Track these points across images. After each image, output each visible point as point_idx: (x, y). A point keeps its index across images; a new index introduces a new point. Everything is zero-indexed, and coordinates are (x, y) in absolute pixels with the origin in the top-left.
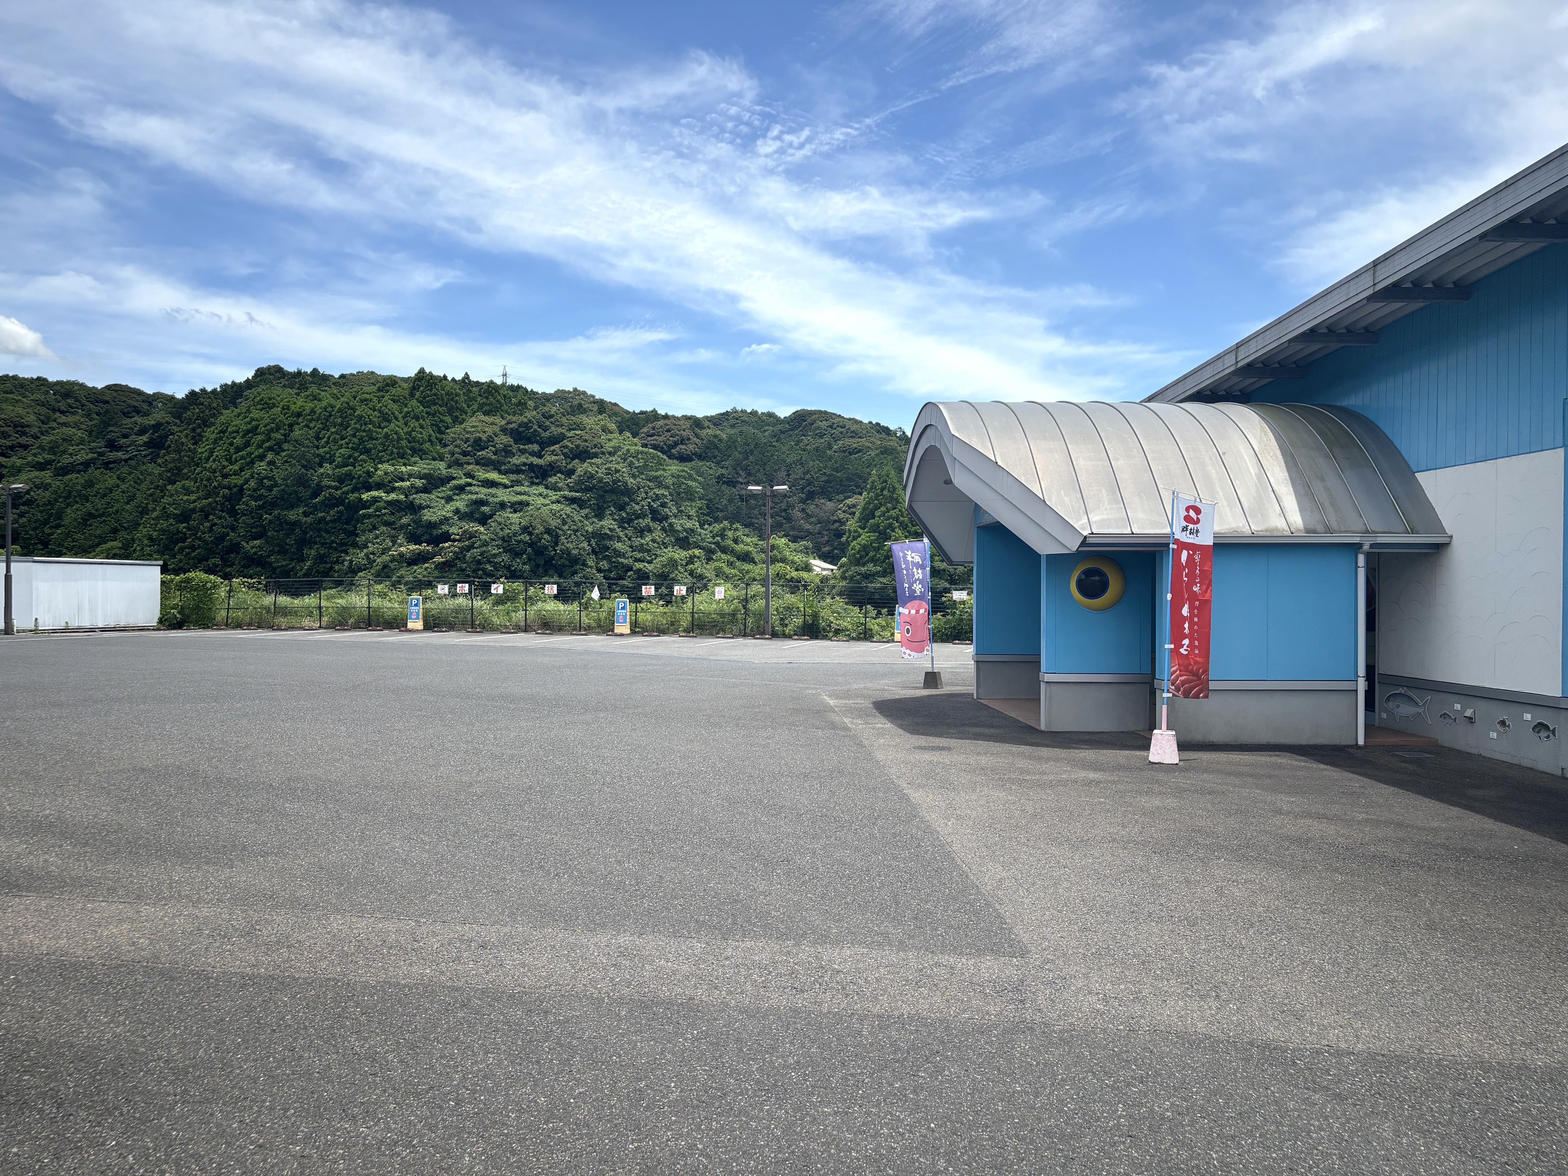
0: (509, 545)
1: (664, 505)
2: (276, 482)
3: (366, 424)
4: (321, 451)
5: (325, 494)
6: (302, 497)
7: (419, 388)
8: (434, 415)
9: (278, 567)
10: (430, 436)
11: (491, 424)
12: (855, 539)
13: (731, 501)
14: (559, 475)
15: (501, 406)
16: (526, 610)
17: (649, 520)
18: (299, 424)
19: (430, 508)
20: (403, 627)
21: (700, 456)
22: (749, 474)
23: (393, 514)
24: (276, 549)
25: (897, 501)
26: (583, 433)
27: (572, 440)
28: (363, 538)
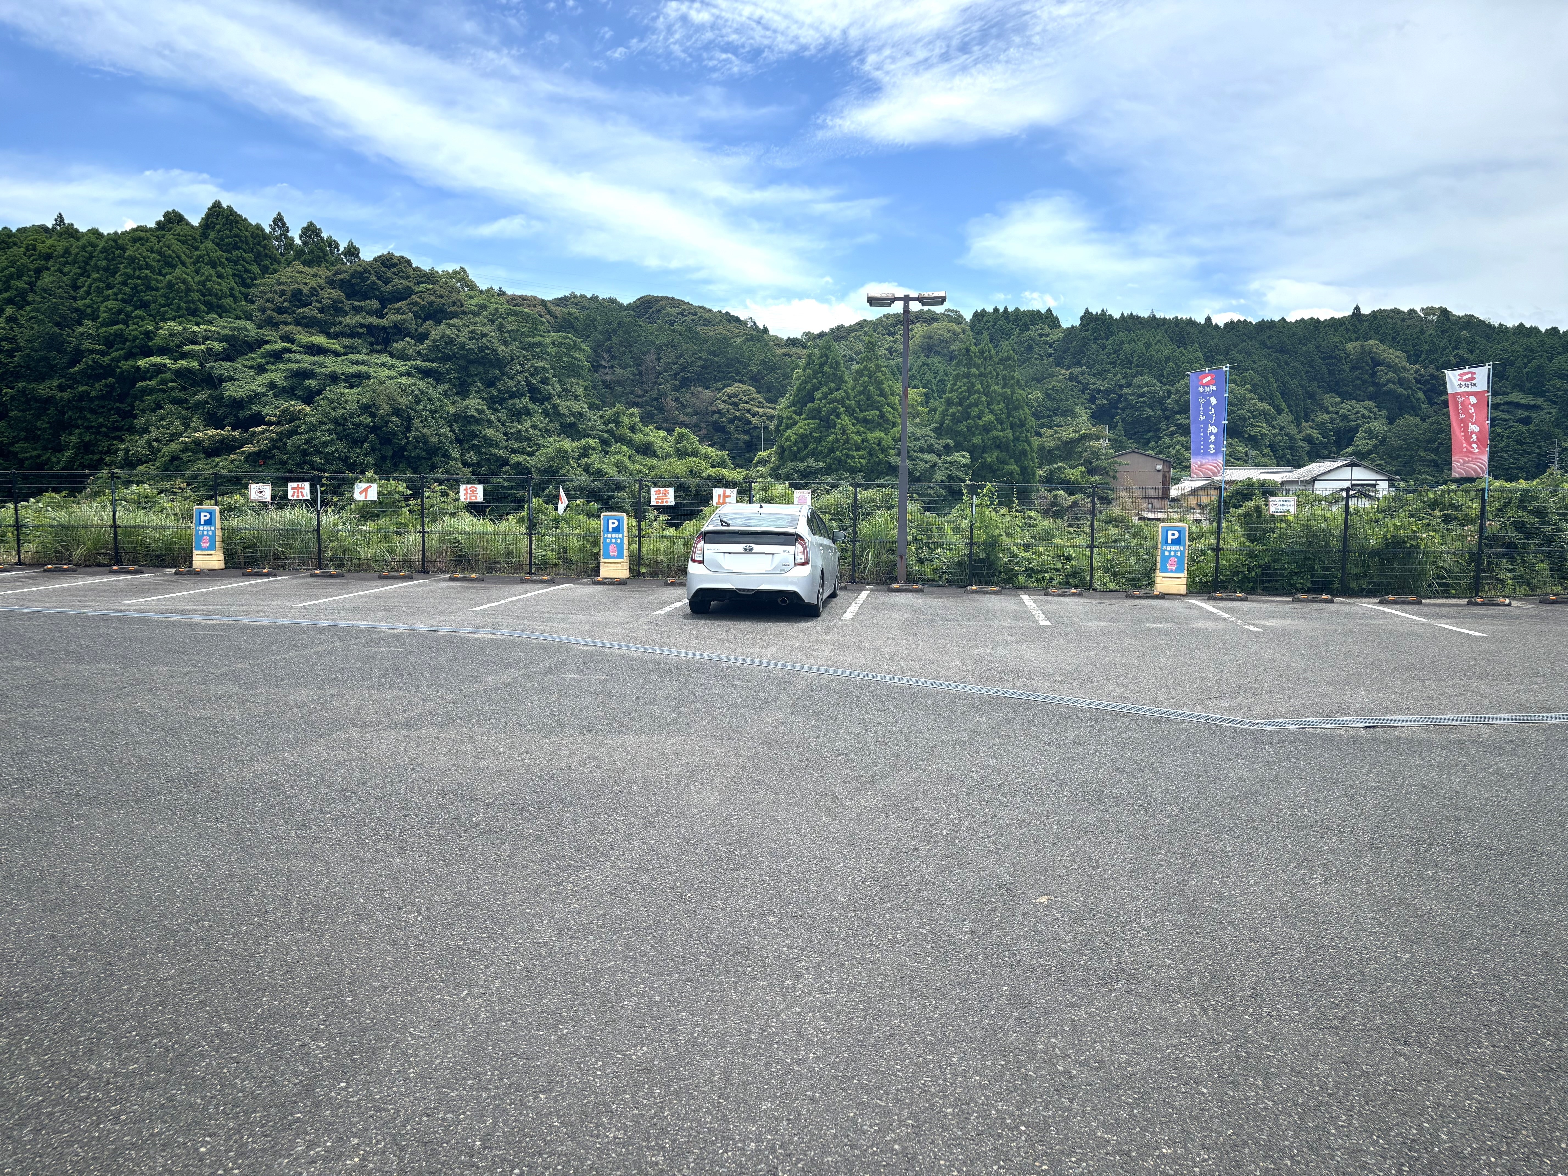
0: (344, 430)
1: (545, 381)
2: (18, 345)
3: (140, 269)
4: (80, 303)
5: (87, 360)
6: (56, 365)
7: (215, 227)
8: (236, 262)
9: (26, 459)
10: (232, 289)
11: (314, 275)
12: (788, 427)
14: (407, 339)
16: (421, 532)
17: (527, 401)
18: (48, 269)
19: (234, 380)
20: (183, 564)
22: (614, 357)
23: (184, 389)
24: (23, 434)
25: (842, 380)
26: (436, 287)
27: (423, 295)
28: (143, 420)
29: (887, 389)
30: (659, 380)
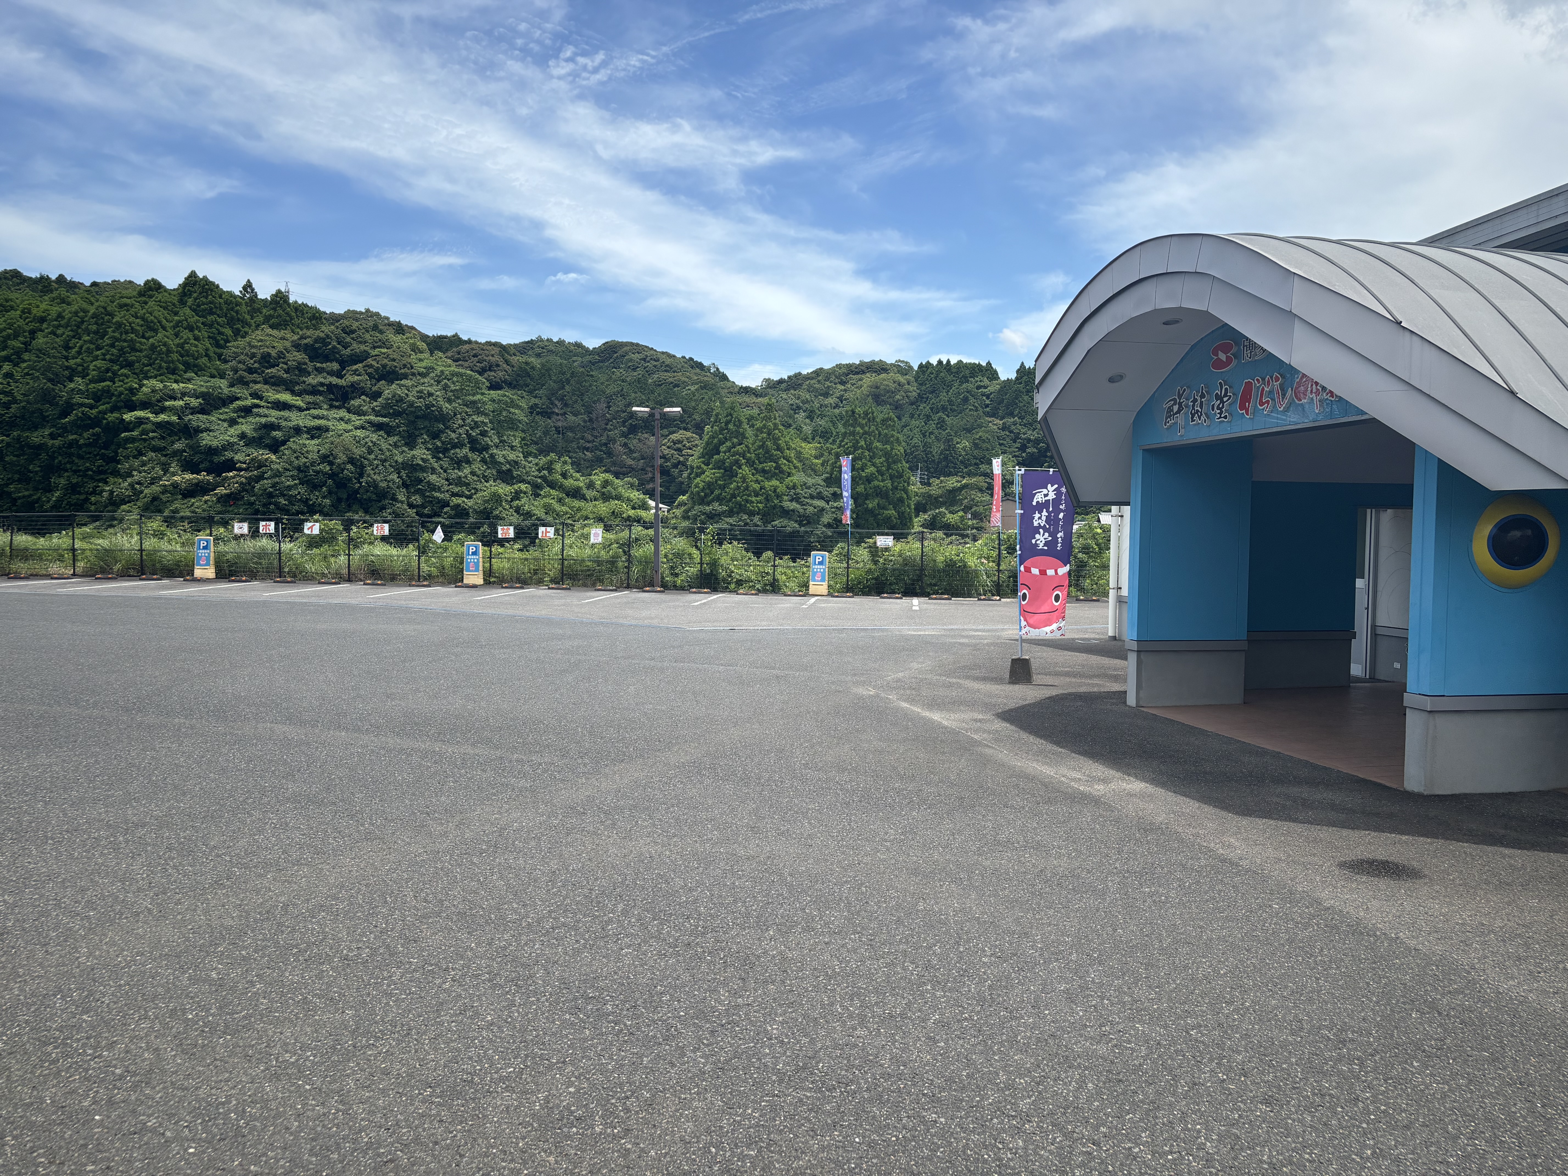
0: (306, 476)
1: (484, 434)
2: (14, 398)
3: (127, 333)
4: (72, 362)
5: (77, 413)
6: (48, 416)
7: (190, 295)
8: (211, 326)
9: (19, 498)
10: (207, 350)
11: (281, 339)
12: (697, 475)
13: (546, 433)
14: (363, 397)
15: (291, 319)
16: (349, 555)
17: (467, 451)
18: (42, 331)
19: (210, 431)
20: (188, 574)
21: (510, 384)
22: (566, 405)
23: (163, 438)
24: (16, 476)
25: (743, 436)
26: (390, 351)
27: (379, 357)
28: (127, 465)
29: (783, 445)
30: (609, 427)
